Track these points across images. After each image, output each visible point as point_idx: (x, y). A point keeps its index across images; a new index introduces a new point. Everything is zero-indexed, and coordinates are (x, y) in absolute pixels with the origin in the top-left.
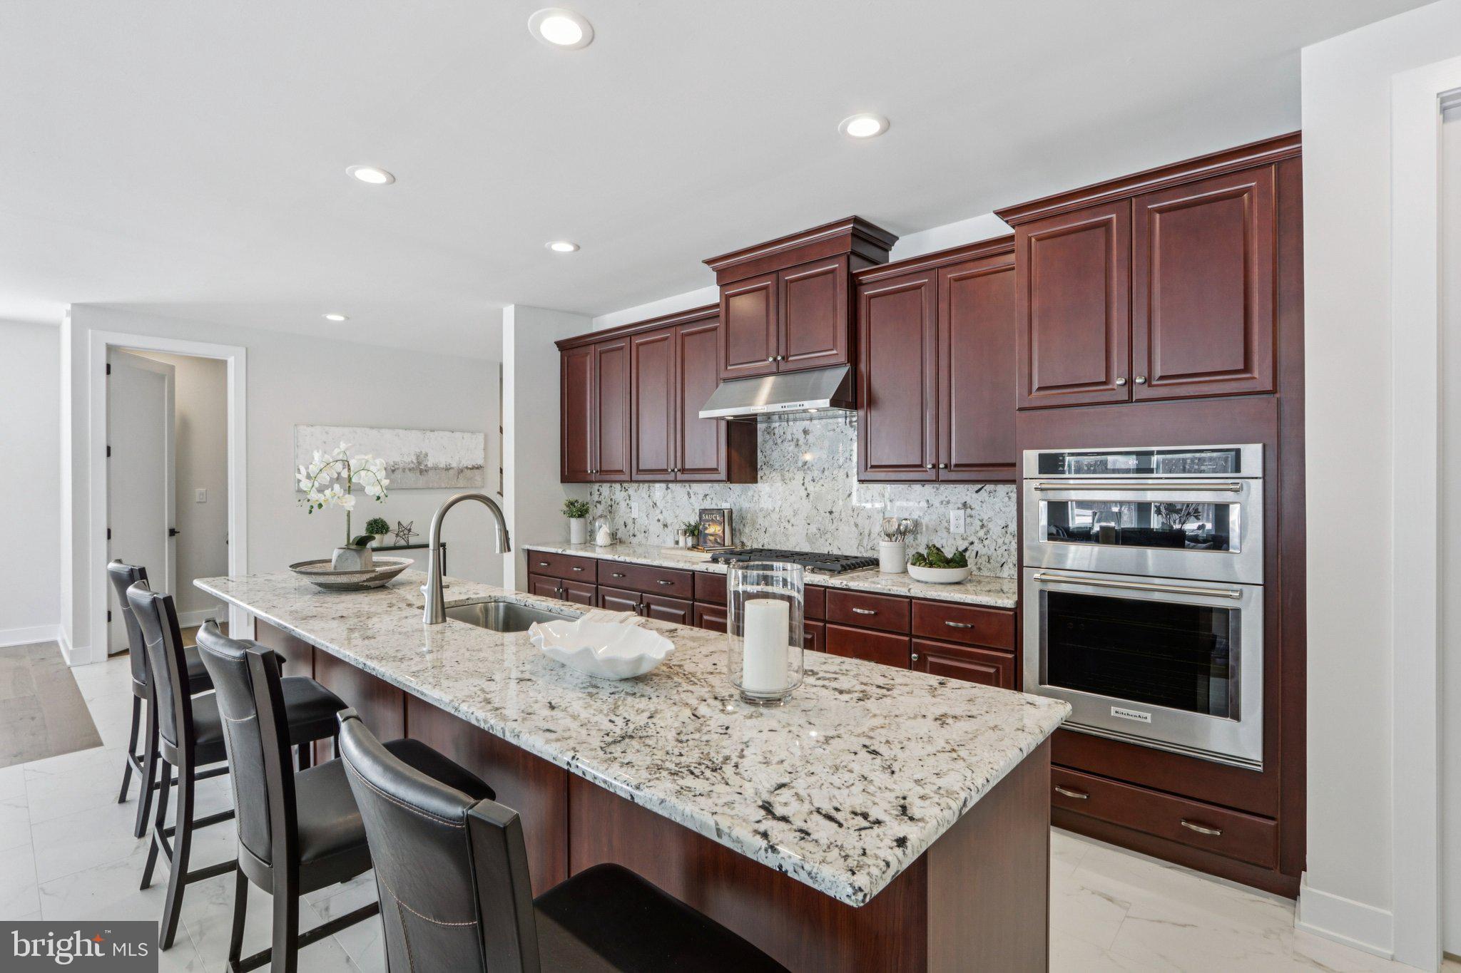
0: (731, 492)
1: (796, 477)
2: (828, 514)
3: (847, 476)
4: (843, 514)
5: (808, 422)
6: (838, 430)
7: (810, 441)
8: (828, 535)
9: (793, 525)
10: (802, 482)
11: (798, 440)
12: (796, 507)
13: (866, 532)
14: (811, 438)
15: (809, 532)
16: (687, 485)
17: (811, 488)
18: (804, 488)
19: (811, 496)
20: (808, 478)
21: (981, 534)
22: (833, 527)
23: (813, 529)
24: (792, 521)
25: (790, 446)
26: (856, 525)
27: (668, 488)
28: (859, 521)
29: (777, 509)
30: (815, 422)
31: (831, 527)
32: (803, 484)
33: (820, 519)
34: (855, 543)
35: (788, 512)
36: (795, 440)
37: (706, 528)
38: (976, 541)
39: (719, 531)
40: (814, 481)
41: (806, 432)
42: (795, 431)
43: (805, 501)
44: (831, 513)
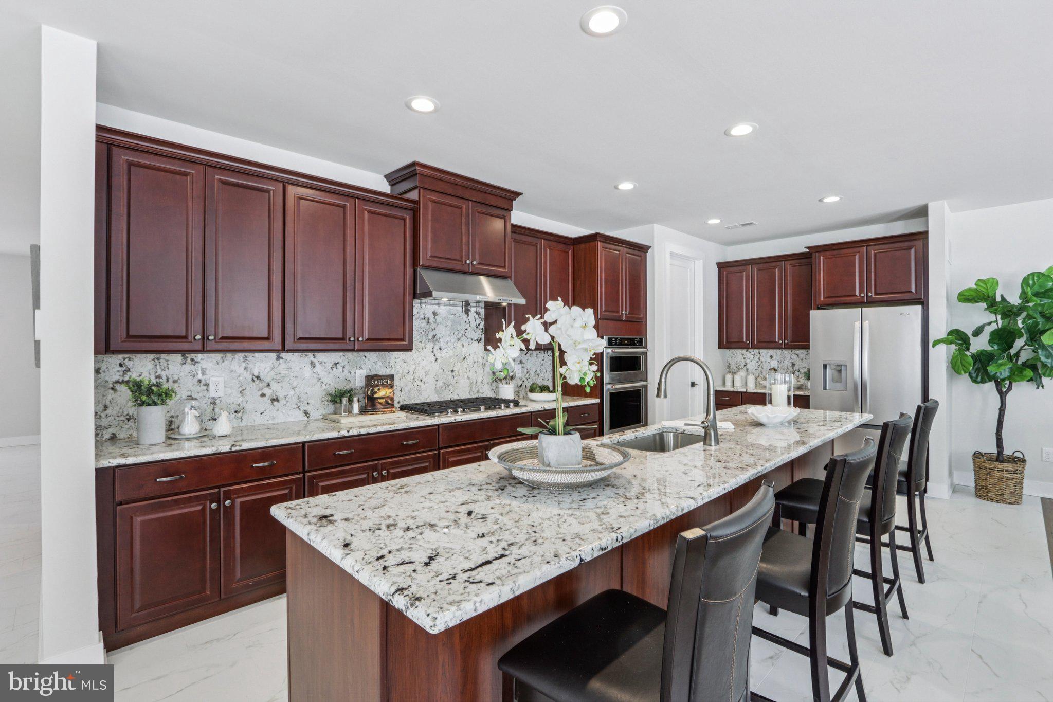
0: (366, 360)
1: (427, 346)
2: (450, 372)
3: (463, 346)
4: (461, 371)
5: (437, 307)
6: (457, 315)
7: (438, 321)
8: (451, 387)
9: (424, 383)
10: (432, 350)
11: (429, 319)
12: (427, 369)
13: (475, 381)
14: (438, 318)
15: (437, 386)
16: (310, 355)
17: (438, 355)
18: (433, 354)
19: (438, 360)
20: (436, 348)
21: (527, 376)
22: (454, 381)
23: (440, 384)
24: (424, 379)
25: (422, 323)
26: (469, 378)
27: (279, 358)
28: (470, 375)
29: (411, 372)
30: (442, 307)
31: (452, 381)
32: (433, 352)
33: (445, 376)
34: (467, 390)
35: (421, 373)
36: (426, 319)
37: (376, 393)
38: (525, 380)
39: (390, 393)
40: (440, 349)
41: (435, 314)
42: (426, 312)
43: (434, 364)
44: (452, 371)
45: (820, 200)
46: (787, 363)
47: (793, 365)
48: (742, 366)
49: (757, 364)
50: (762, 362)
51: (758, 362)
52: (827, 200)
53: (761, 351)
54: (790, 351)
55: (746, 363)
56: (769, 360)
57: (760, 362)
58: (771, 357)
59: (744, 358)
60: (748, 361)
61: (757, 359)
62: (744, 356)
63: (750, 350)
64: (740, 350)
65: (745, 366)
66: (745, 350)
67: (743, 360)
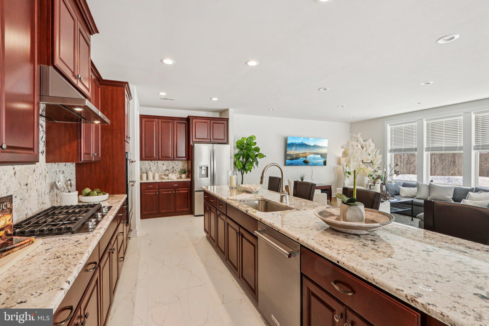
45: (211, 99)
46: (171, 167)
47: (173, 168)
48: (149, 169)
49: (157, 168)
50: (159, 167)
51: (157, 167)
52: (213, 99)
53: (158, 161)
54: (172, 162)
55: (151, 168)
56: (162, 166)
57: (158, 167)
58: (163, 164)
59: (150, 165)
60: (152, 167)
61: (156, 166)
62: (150, 164)
63: (152, 161)
64: (147, 161)
65: (150, 169)
66: (150, 161)
67: (149, 166)
